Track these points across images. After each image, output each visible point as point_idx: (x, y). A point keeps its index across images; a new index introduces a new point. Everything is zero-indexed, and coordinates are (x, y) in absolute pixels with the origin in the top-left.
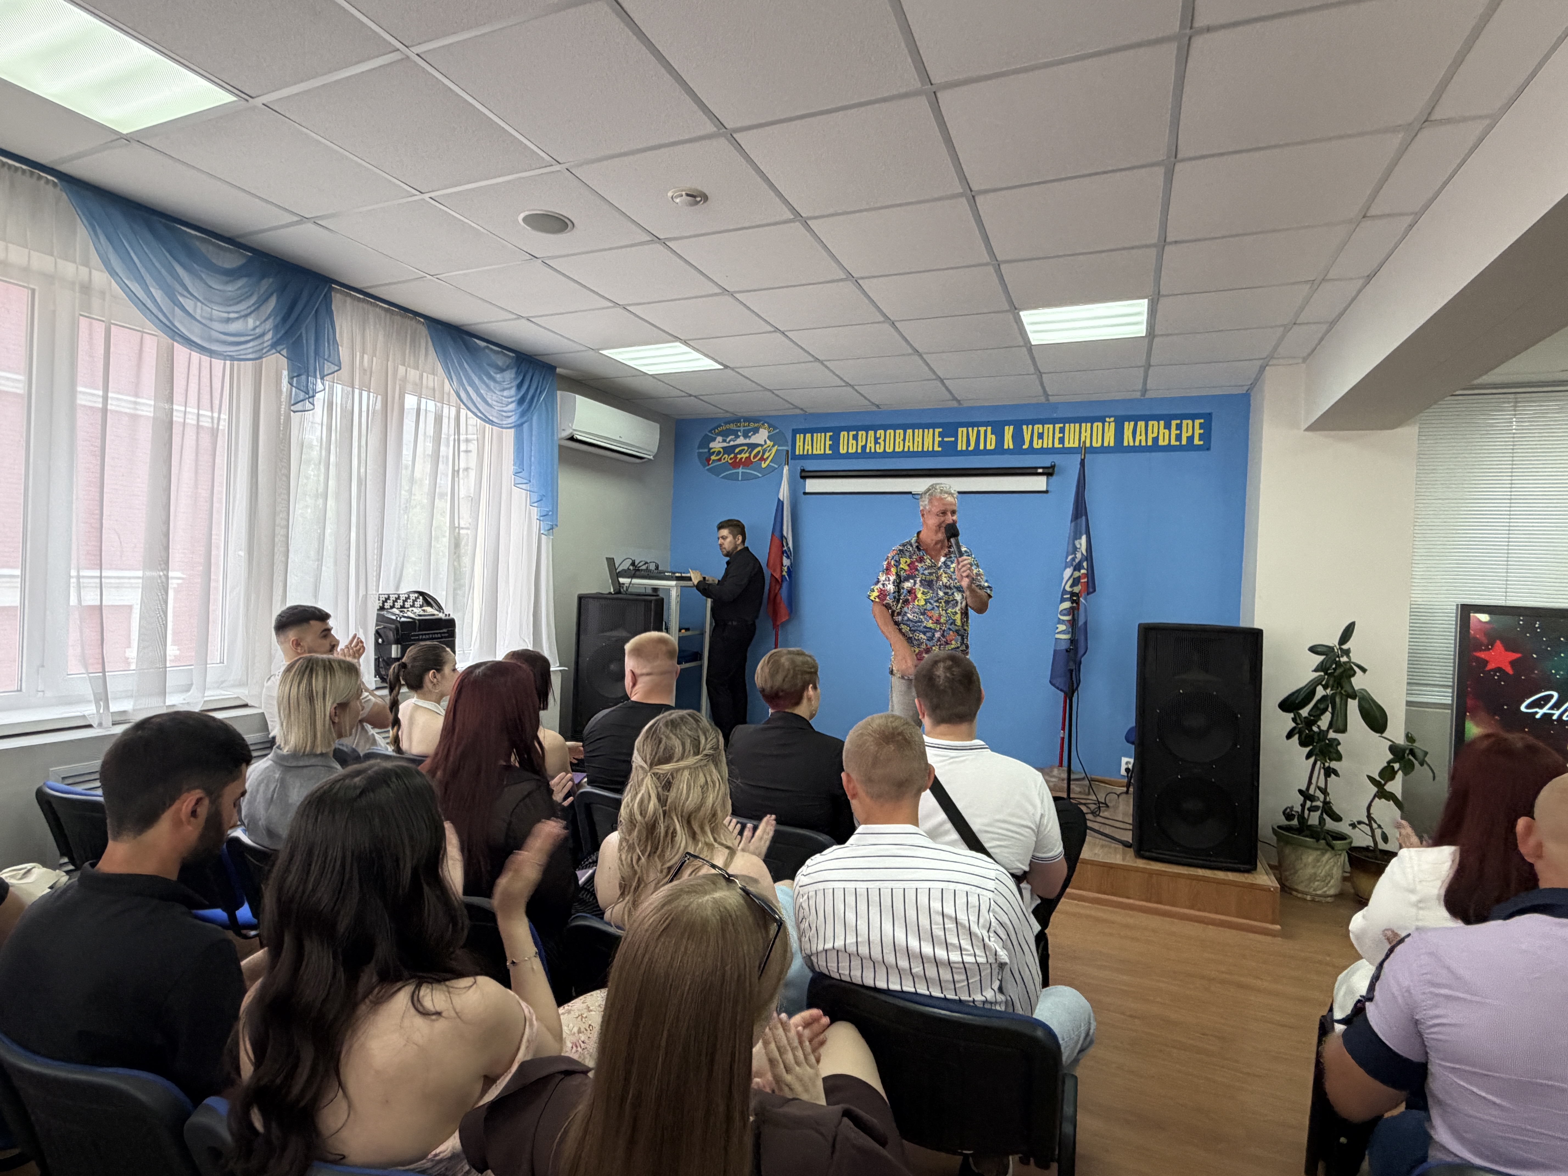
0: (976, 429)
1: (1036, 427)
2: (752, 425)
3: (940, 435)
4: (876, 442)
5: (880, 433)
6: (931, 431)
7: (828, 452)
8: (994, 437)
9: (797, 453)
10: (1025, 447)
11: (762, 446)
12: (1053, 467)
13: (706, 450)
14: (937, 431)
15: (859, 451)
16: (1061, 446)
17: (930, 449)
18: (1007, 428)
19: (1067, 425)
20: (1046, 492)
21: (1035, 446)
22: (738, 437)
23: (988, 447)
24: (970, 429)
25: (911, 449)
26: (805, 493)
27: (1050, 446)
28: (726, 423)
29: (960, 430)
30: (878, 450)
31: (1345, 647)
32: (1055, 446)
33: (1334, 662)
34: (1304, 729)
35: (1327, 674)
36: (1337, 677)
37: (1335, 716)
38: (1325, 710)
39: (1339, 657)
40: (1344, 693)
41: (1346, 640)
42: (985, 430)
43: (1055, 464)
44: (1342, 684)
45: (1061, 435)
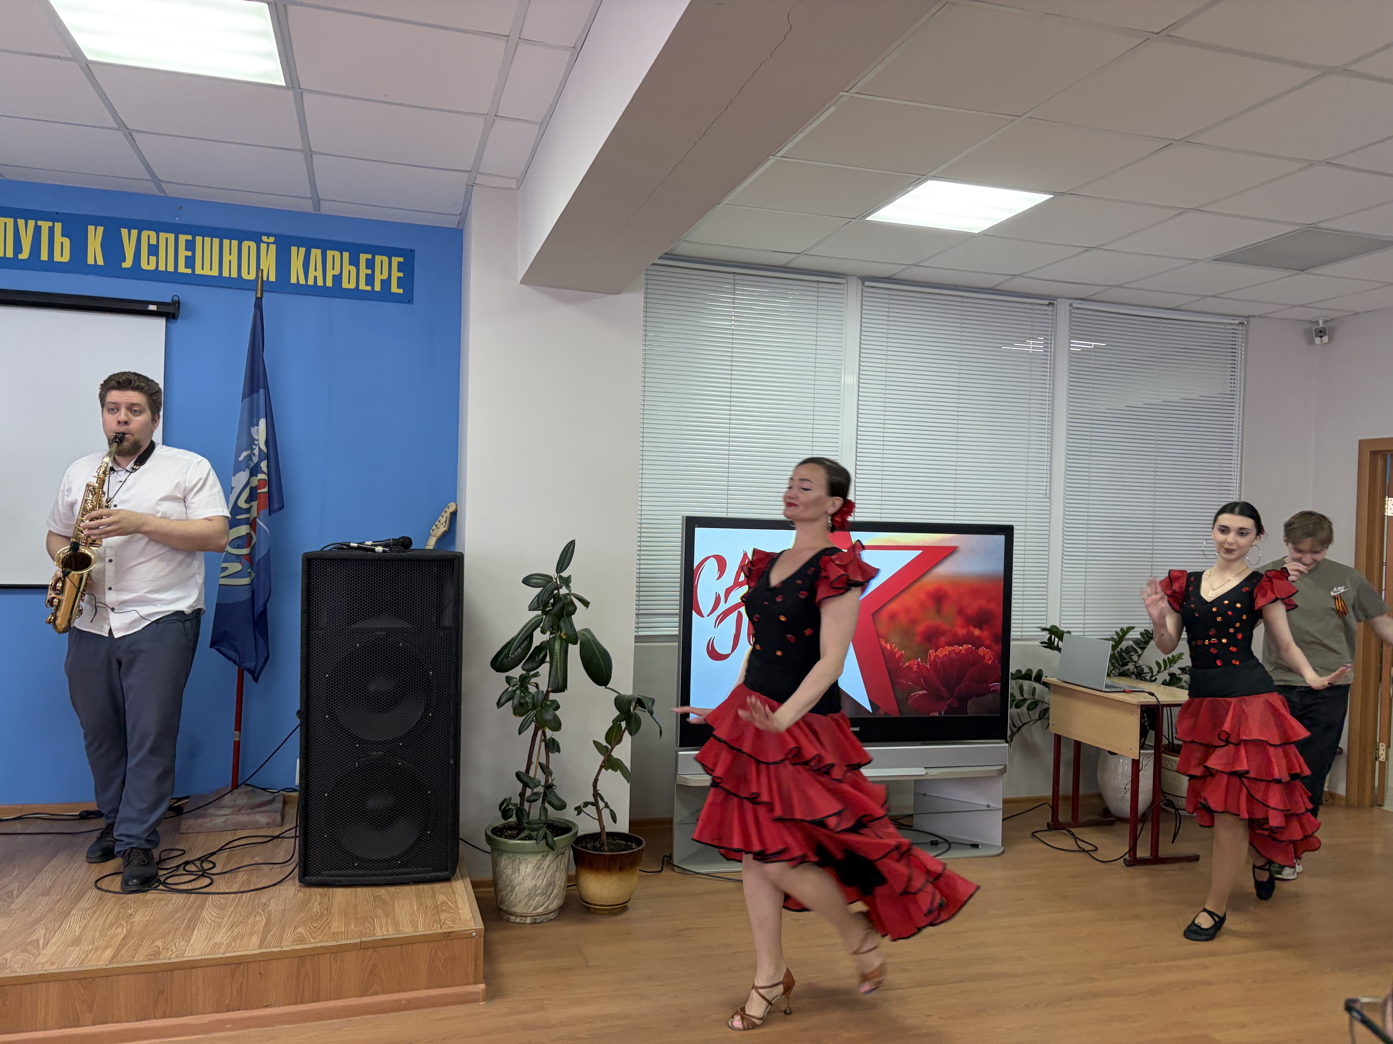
0: (31, 223)
1: (145, 234)
8: (67, 241)
10: (127, 264)
12: (176, 304)
16: (189, 271)
18: (91, 228)
19: (199, 239)
21: (144, 266)
23: (57, 258)
24: (21, 222)
27: (171, 269)
31: (565, 574)
32: (179, 271)
33: (552, 596)
34: (518, 692)
35: (545, 613)
36: (555, 615)
37: (554, 668)
38: (543, 661)
39: (558, 589)
40: (564, 637)
41: (565, 565)
42: (49, 227)
43: (179, 301)
44: (562, 624)
45: (189, 254)
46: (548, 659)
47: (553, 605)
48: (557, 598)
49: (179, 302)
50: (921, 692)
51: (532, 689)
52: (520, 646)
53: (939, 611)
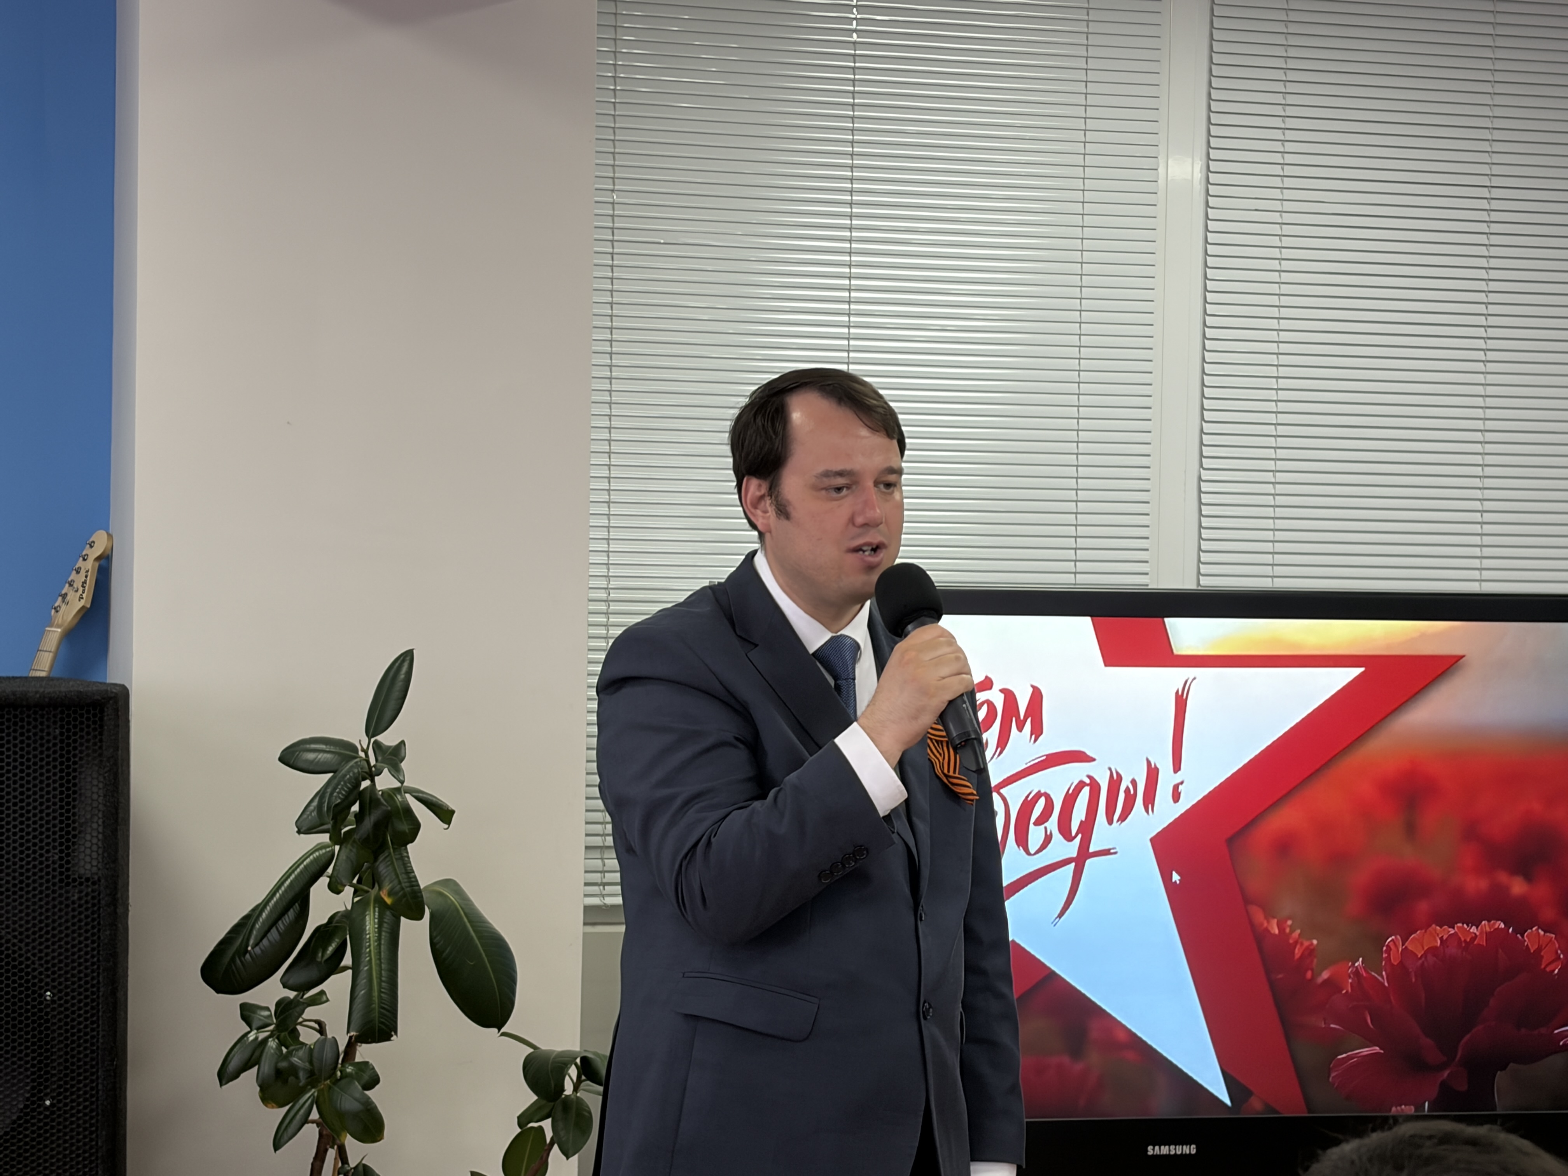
31: (388, 738)
33: (355, 792)
34: (272, 1044)
35: (336, 838)
36: (365, 842)
37: (362, 981)
38: (333, 967)
39: (371, 775)
40: (389, 901)
41: (389, 714)
44: (382, 868)
46: (347, 960)
47: (359, 817)
48: (369, 800)
50: (1365, 1051)
51: (308, 1036)
52: (274, 923)
53: (1411, 830)
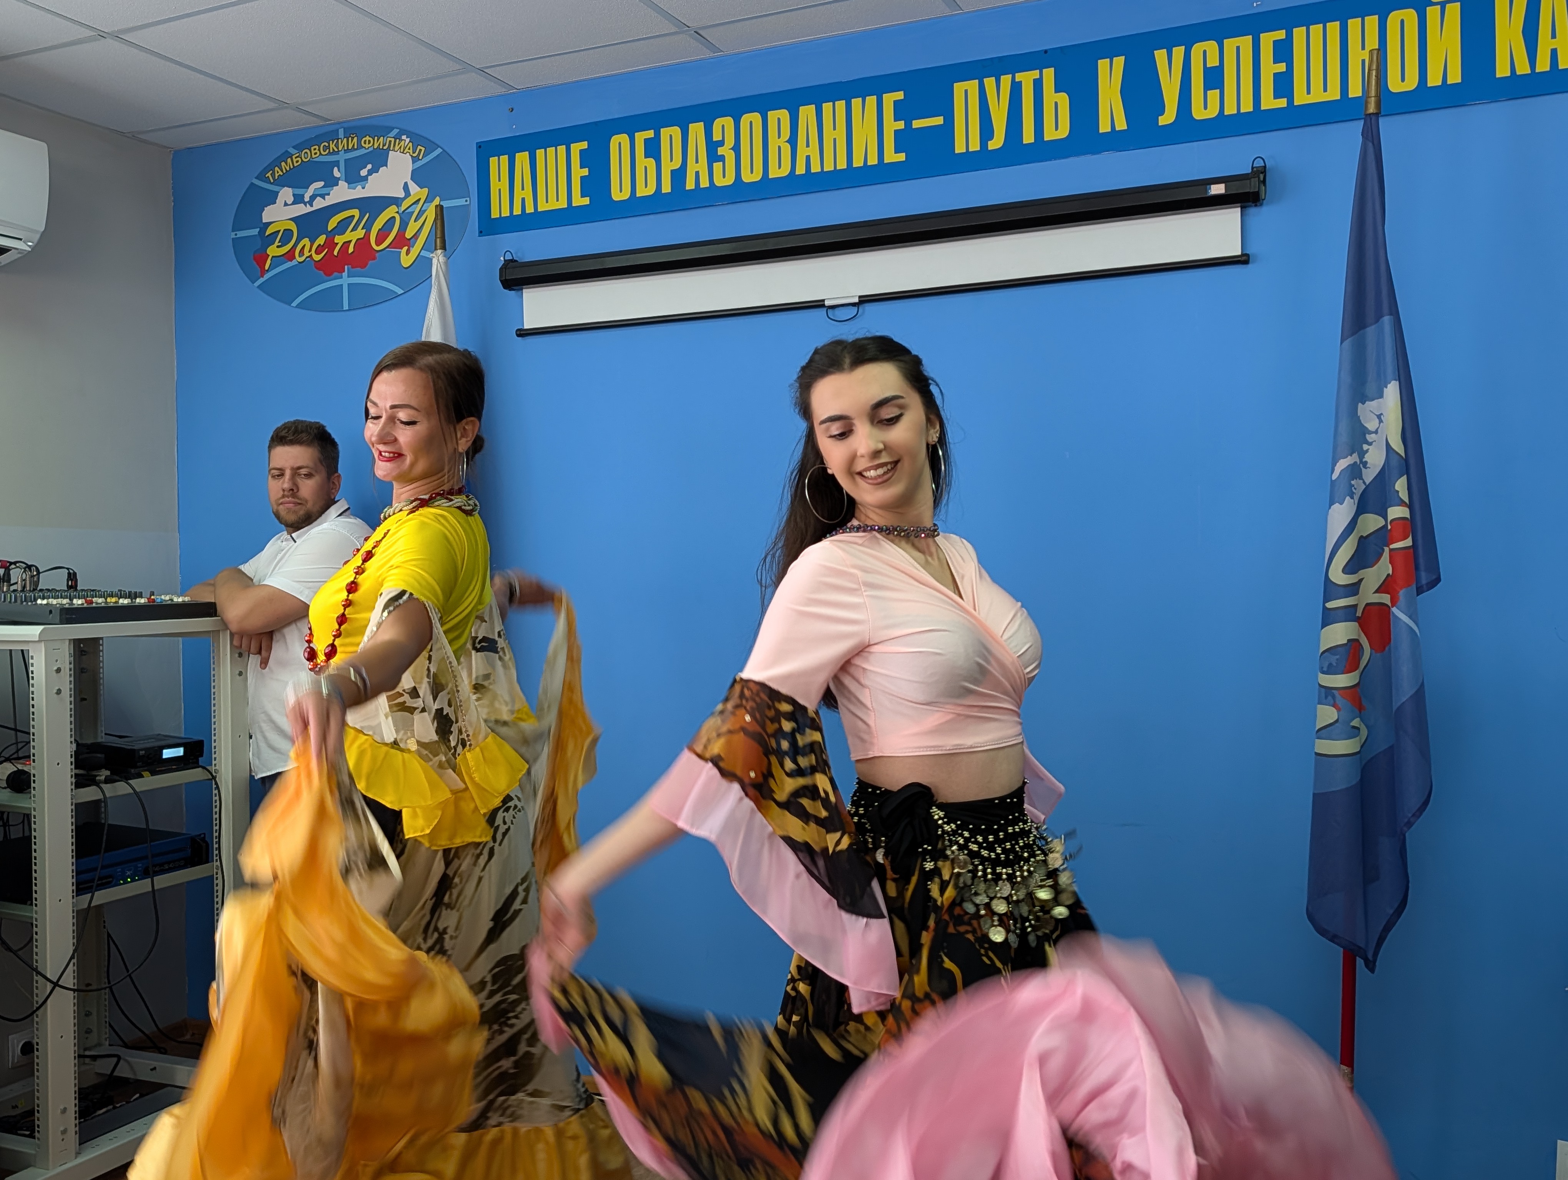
0: (1006, 80)
1: (1197, 49)
2: (369, 144)
3: (900, 110)
4: (713, 157)
5: (723, 125)
6: (872, 100)
7: (579, 201)
8: (1063, 99)
9: (495, 214)
10: (1168, 118)
11: (396, 201)
12: (1260, 173)
13: (255, 232)
14: (890, 99)
15: (666, 188)
16: (1282, 103)
17: (873, 160)
18: (1103, 64)
19: (1299, 33)
20: (1242, 260)
21: (1199, 113)
22: (334, 182)
23: (1050, 134)
24: (990, 82)
25: (815, 168)
26: (522, 333)
27: (1247, 106)
28: (299, 147)
29: (959, 88)
30: (719, 182)
32: (1264, 107)
42: (1034, 80)
43: (1265, 167)
45: (1282, 67)
49: (1263, 170)
